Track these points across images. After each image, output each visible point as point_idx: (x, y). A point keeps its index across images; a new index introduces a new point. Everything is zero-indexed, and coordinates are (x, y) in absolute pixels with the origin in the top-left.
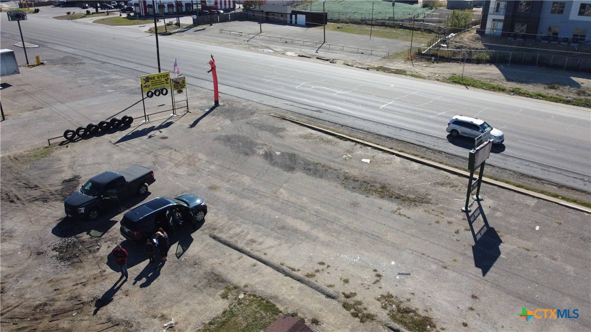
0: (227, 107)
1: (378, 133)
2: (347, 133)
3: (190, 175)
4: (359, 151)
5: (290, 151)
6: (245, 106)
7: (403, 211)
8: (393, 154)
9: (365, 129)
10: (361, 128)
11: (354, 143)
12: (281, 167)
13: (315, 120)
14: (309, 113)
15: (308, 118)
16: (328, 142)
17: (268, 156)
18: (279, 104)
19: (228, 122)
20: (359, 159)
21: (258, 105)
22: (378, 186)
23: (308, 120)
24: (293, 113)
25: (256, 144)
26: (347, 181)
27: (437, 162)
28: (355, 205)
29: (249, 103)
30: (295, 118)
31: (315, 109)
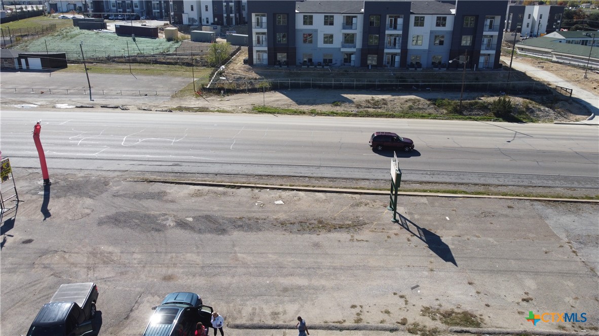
0: (62, 183)
1: (257, 173)
2: (228, 180)
3: (122, 273)
4: (266, 195)
5: (200, 214)
6: (85, 177)
7: (356, 237)
8: (293, 190)
9: (241, 173)
10: (236, 172)
11: (250, 189)
12: (210, 232)
13: (182, 175)
14: (169, 169)
15: (172, 174)
16: (224, 194)
17: (182, 224)
18: (123, 166)
19: (89, 201)
20: (271, 202)
21: (100, 173)
23: (175, 176)
24: (152, 172)
25: (155, 217)
26: (283, 225)
28: (317, 245)
29: (86, 172)
30: (159, 178)
31: (171, 164)
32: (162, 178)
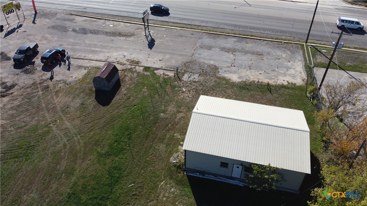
0: (41, 13)
1: (112, 14)
2: (100, 16)
4: (108, 23)
5: (82, 27)
6: (50, 11)
8: (120, 21)
9: (107, 14)
10: (105, 13)
11: (105, 20)
12: (81, 33)
13: (85, 13)
14: (81, 10)
15: (82, 12)
16: (95, 21)
17: (74, 30)
18: (65, 8)
19: (48, 20)
20: (109, 25)
21: (56, 10)
22: (118, 33)
24: (74, 11)
25: (67, 27)
26: (107, 34)
27: (135, 22)
28: (112, 40)
29: (51, 9)
30: (76, 13)
31: (83, 8)
32: (76, 14)
